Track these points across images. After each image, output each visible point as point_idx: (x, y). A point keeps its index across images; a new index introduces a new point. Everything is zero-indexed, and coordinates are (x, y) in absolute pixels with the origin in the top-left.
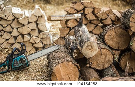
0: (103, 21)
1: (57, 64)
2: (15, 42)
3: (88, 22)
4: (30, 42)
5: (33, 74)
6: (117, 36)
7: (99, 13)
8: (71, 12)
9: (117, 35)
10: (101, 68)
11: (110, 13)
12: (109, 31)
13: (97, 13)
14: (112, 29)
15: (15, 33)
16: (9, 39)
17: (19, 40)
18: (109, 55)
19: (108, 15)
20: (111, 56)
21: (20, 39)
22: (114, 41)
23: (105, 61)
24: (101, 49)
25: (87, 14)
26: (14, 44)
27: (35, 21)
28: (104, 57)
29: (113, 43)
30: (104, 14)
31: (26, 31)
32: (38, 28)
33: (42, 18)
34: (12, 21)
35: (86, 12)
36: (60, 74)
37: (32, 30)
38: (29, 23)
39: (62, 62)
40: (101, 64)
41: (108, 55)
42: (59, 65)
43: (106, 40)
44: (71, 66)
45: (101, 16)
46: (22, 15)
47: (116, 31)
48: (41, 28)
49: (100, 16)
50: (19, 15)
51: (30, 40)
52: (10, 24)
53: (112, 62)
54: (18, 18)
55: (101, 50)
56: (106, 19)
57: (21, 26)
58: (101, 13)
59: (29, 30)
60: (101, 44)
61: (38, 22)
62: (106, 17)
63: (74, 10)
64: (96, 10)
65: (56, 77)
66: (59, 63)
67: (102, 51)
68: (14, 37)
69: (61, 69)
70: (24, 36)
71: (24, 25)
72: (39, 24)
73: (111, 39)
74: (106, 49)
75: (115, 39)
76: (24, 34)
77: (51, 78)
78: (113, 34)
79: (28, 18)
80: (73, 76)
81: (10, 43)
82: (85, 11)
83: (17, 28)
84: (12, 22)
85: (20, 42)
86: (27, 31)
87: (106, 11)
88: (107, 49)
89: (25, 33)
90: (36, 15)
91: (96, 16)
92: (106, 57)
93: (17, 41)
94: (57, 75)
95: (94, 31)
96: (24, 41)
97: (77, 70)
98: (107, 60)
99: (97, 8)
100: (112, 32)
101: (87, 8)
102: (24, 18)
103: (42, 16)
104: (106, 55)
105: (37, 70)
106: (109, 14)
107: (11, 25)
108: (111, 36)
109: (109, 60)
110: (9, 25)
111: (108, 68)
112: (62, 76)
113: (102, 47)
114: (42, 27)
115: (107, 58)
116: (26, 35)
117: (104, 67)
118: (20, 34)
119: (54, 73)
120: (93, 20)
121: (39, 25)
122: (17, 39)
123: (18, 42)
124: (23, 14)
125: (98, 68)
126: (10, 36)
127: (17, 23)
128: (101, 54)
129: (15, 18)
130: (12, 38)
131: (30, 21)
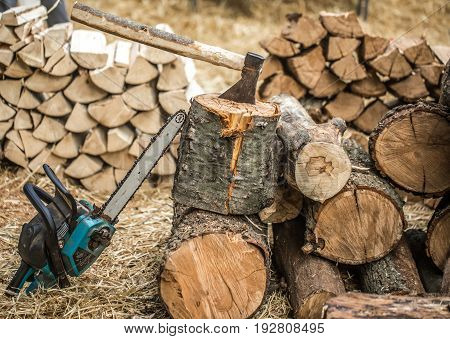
0: (394, 87)
1: (184, 240)
2: (79, 154)
3: (341, 89)
4: (129, 156)
5: (117, 269)
6: (420, 143)
7: (380, 57)
8: (277, 49)
9: (419, 140)
10: (358, 259)
11: (420, 58)
12: (389, 124)
13: (372, 56)
14: (402, 117)
15: (78, 121)
16: (57, 143)
17: (93, 145)
18: (387, 214)
19: (413, 66)
20: (392, 216)
21: (95, 144)
22: (408, 161)
23: (370, 235)
24: (358, 191)
25: (334, 58)
26: (75, 158)
27: (149, 79)
28: (366, 218)
29: (404, 169)
30: (397, 60)
31: (118, 115)
32: (159, 105)
33: (173, 71)
34: (69, 78)
35: (333, 53)
36: (195, 278)
37: (139, 112)
38: (127, 86)
39: (203, 235)
40: (357, 243)
41: (381, 214)
42: (191, 244)
43: (378, 156)
44: (238, 247)
45: (388, 68)
46: (102, 58)
47: (417, 127)
48: (170, 105)
49: (381, 67)
50: (93, 60)
51: (130, 146)
52: (62, 90)
53: (399, 237)
54: (88, 70)
55: (355, 194)
56: (404, 78)
57: (99, 96)
58: (388, 57)
59: (128, 112)
60: (360, 171)
61: (160, 86)
62: (407, 73)
63: (288, 43)
64: (368, 47)
65: (175, 285)
66: (191, 237)
67: (360, 196)
68: (76, 134)
69: (196, 258)
70: (110, 132)
71: (109, 95)
72: (164, 91)
73: (398, 153)
74: (374, 189)
75: (411, 156)
76: (110, 124)
77: (159, 289)
78: (403, 137)
79: (124, 70)
80: (243, 284)
81: (59, 157)
82: (330, 47)
83: (86, 105)
84: (69, 84)
85: (94, 153)
86: (122, 117)
87: (407, 50)
88: (380, 192)
89: (113, 121)
90: (152, 60)
91: (369, 68)
92: (375, 221)
93: (84, 150)
94: (181, 279)
95: (361, 123)
96: (110, 149)
97: (262, 264)
98: (379, 230)
99: (373, 39)
100: (399, 127)
101: (338, 39)
102: (110, 69)
103: (176, 63)
104: (376, 213)
105: (136, 257)
106: (417, 62)
107: (67, 92)
108: (398, 144)
109: (385, 232)
110: (59, 94)
111: (383, 258)
112: (199, 285)
113: (361, 183)
114: (173, 102)
115: (381, 223)
116: (116, 131)
117: (369, 256)
118: (94, 125)
119: (169, 273)
120: (357, 82)
121: (165, 94)
122: (87, 142)
123: (88, 155)
124: (106, 56)
125: (344, 259)
126: (63, 133)
127: (86, 88)
128: (355, 208)
129: (80, 67)
130: (67, 140)
131: (130, 79)
